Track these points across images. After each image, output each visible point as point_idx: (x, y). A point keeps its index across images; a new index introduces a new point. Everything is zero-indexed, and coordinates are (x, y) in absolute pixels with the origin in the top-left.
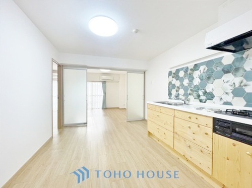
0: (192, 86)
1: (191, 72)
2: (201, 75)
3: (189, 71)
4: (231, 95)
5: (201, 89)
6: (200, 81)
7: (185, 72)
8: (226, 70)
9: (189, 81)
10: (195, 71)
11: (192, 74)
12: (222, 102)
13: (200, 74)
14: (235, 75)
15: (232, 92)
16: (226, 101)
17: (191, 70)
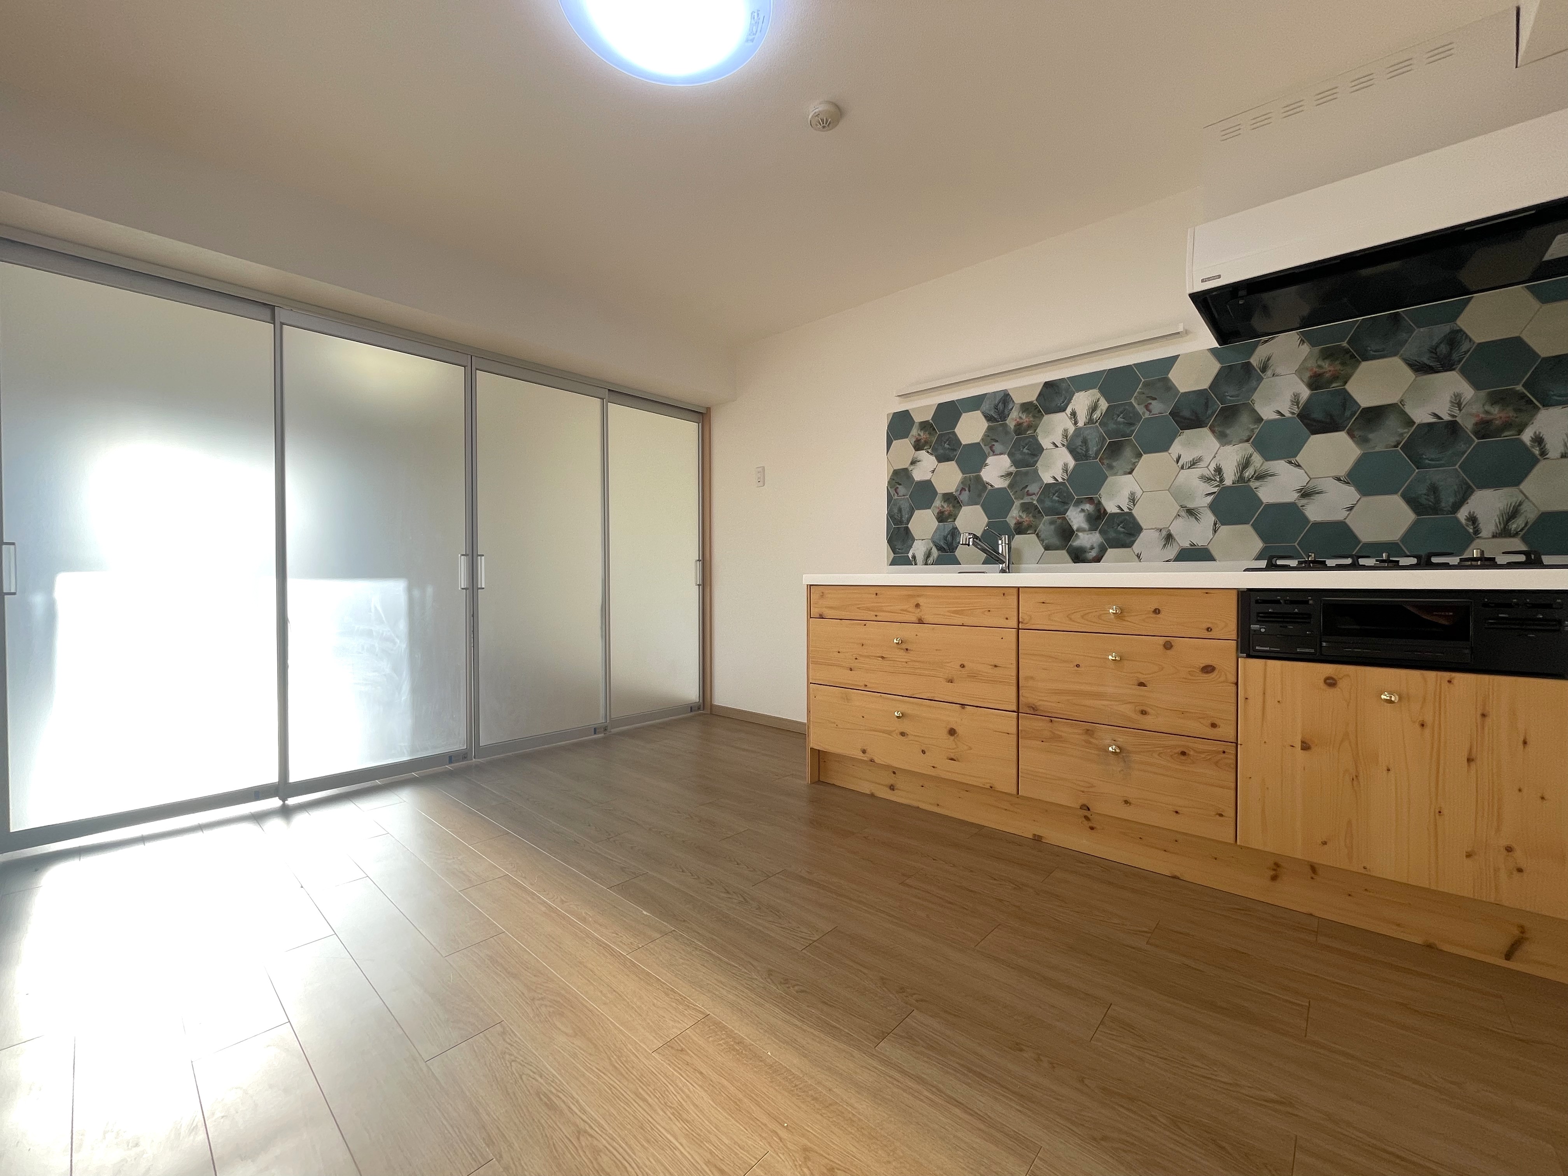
0: (1034, 488)
1: (1025, 418)
2: (1078, 431)
3: (1014, 417)
4: (1209, 518)
5: (1079, 502)
6: (1071, 463)
7: (989, 418)
8: (1186, 413)
9: (1015, 463)
10: (1046, 417)
11: (1033, 427)
12: (1172, 552)
13: (1071, 429)
14: (1223, 438)
15: (1212, 507)
16: (1186, 544)
17: (1026, 407)
